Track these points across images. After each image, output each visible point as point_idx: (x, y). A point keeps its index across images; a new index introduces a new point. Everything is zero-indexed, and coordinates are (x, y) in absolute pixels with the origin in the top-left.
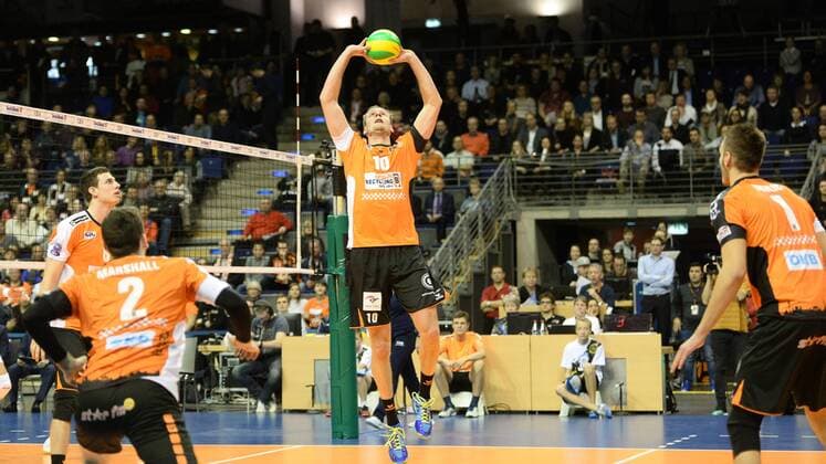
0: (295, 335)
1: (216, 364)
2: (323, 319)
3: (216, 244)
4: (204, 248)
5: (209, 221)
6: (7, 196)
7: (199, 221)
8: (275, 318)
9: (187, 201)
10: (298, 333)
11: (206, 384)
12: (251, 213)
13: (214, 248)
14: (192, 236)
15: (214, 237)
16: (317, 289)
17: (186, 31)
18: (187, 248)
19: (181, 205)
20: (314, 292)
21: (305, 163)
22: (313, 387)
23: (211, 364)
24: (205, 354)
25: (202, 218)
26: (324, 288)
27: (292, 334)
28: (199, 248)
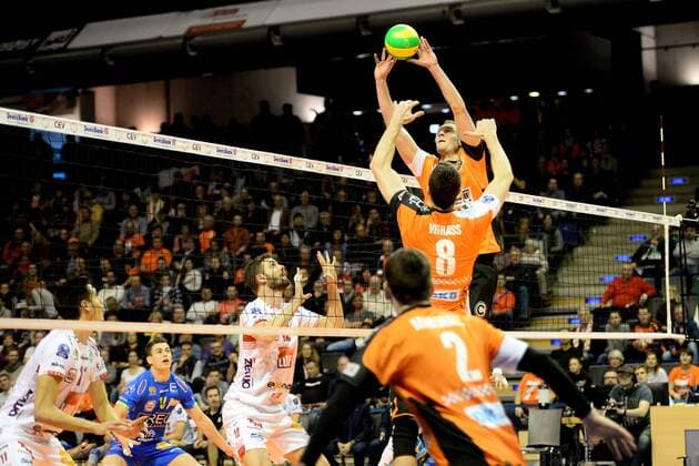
0: (662, 404)
1: (581, 436)
2: (692, 388)
3: (575, 313)
4: (561, 317)
5: (566, 290)
6: (359, 269)
7: (555, 290)
8: (638, 387)
9: (543, 270)
10: (665, 403)
11: (571, 458)
12: (609, 279)
13: (572, 317)
14: (550, 305)
15: (572, 306)
16: (682, 358)
17: (534, 94)
18: (546, 318)
19: (538, 272)
20: (679, 361)
21: (672, 224)
22: (685, 459)
23: (576, 437)
24: (569, 426)
25: (559, 286)
26: (689, 358)
27: (658, 404)
28: (555, 317)
